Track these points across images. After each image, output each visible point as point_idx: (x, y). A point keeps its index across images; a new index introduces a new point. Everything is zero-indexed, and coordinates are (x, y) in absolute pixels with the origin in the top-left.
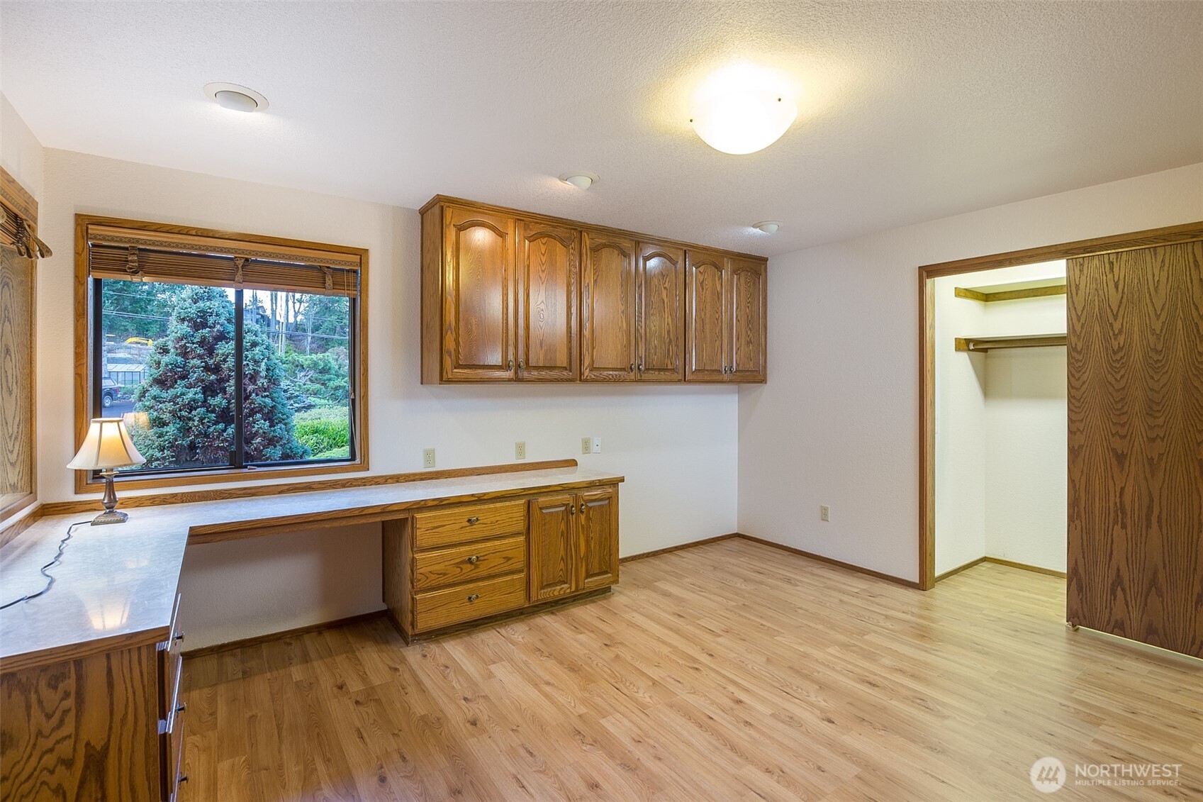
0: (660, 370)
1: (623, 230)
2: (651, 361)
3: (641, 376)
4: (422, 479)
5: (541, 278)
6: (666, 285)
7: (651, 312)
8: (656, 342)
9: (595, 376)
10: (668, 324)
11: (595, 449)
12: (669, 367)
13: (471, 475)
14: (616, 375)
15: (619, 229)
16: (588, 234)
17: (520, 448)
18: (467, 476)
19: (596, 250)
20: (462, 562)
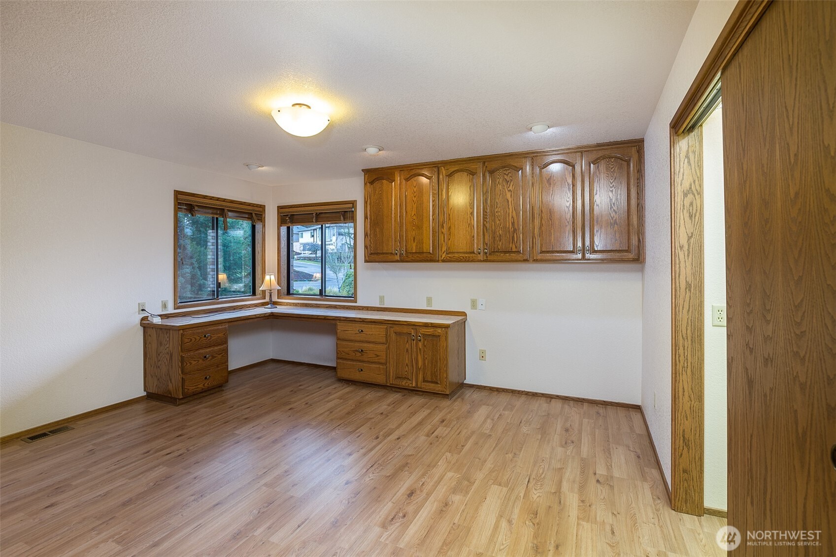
0: (505, 252)
1: (472, 157)
2: (496, 246)
3: (487, 257)
4: (378, 311)
5: (413, 201)
6: (511, 188)
7: (497, 210)
8: (500, 232)
9: (449, 257)
10: (512, 217)
11: (479, 306)
12: (514, 249)
13: (401, 312)
14: (466, 257)
15: (468, 158)
16: (444, 167)
17: (429, 300)
18: (399, 312)
19: (450, 175)
20: (356, 351)
